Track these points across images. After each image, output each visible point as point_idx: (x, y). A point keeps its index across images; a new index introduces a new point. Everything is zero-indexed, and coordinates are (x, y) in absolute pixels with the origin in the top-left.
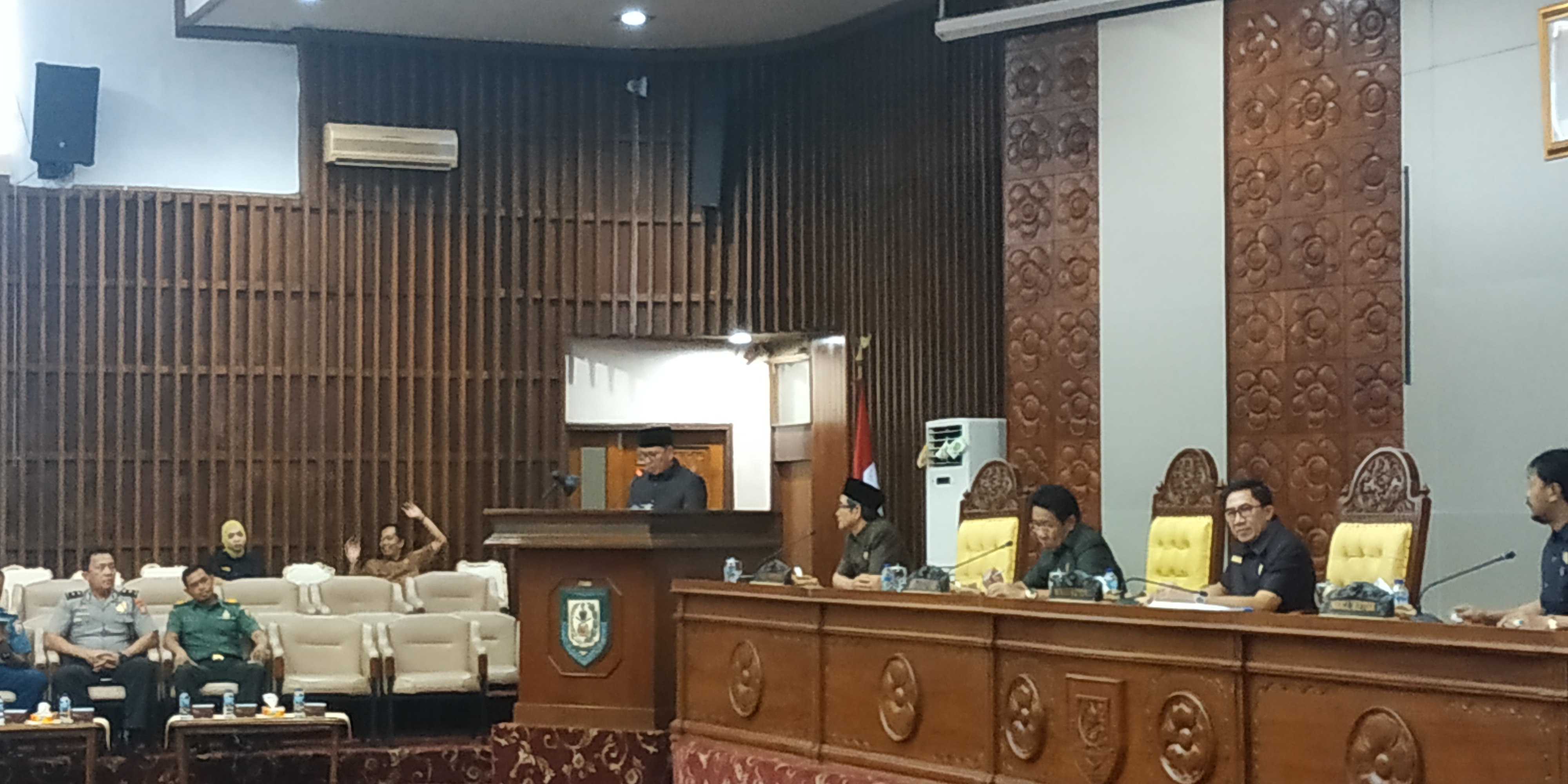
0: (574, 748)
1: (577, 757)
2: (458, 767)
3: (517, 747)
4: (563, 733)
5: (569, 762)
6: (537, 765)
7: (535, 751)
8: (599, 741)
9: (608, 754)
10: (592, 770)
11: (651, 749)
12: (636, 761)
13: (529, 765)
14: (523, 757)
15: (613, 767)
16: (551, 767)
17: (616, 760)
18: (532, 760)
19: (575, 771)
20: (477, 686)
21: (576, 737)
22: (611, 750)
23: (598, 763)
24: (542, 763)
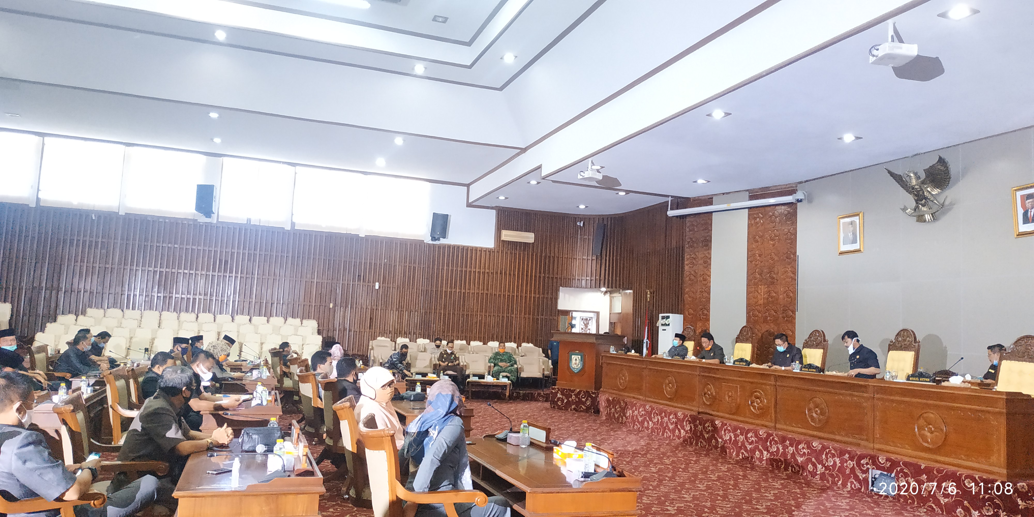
0: (573, 394)
1: (574, 396)
2: (537, 397)
3: (557, 392)
4: (570, 390)
5: (571, 398)
6: (562, 398)
7: (562, 394)
8: (579, 393)
9: (582, 396)
10: (577, 400)
11: (594, 396)
12: (590, 399)
13: (560, 398)
14: (559, 395)
15: (583, 399)
16: (566, 398)
17: (584, 398)
18: (561, 396)
19: (573, 400)
20: (542, 377)
21: (573, 391)
22: (583, 395)
23: (579, 398)
24: (564, 397)
